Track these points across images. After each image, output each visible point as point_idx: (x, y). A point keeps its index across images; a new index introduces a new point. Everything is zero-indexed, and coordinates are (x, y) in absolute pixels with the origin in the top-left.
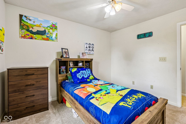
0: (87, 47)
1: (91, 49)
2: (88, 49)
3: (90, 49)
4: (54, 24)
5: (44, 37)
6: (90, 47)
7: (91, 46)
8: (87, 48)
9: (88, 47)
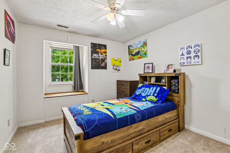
0: (182, 54)
1: (192, 55)
2: (186, 56)
3: (189, 56)
4: (145, 41)
5: (139, 57)
6: (189, 53)
7: (192, 50)
8: (184, 55)
9: (185, 53)
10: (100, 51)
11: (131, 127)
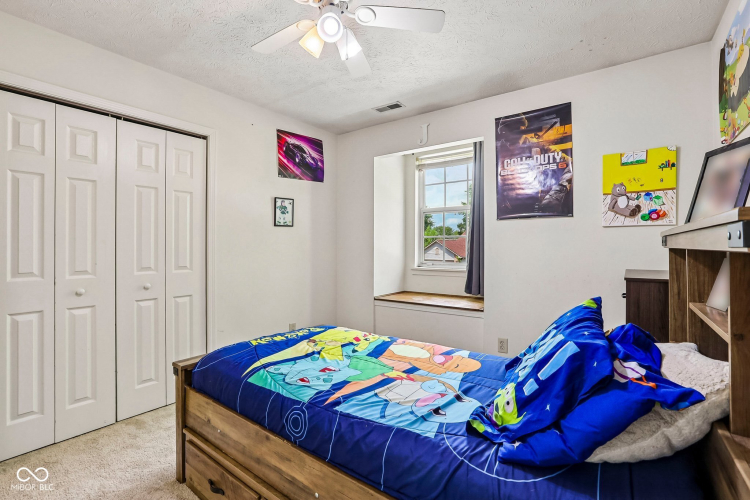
10: (535, 140)
11: (268, 438)
